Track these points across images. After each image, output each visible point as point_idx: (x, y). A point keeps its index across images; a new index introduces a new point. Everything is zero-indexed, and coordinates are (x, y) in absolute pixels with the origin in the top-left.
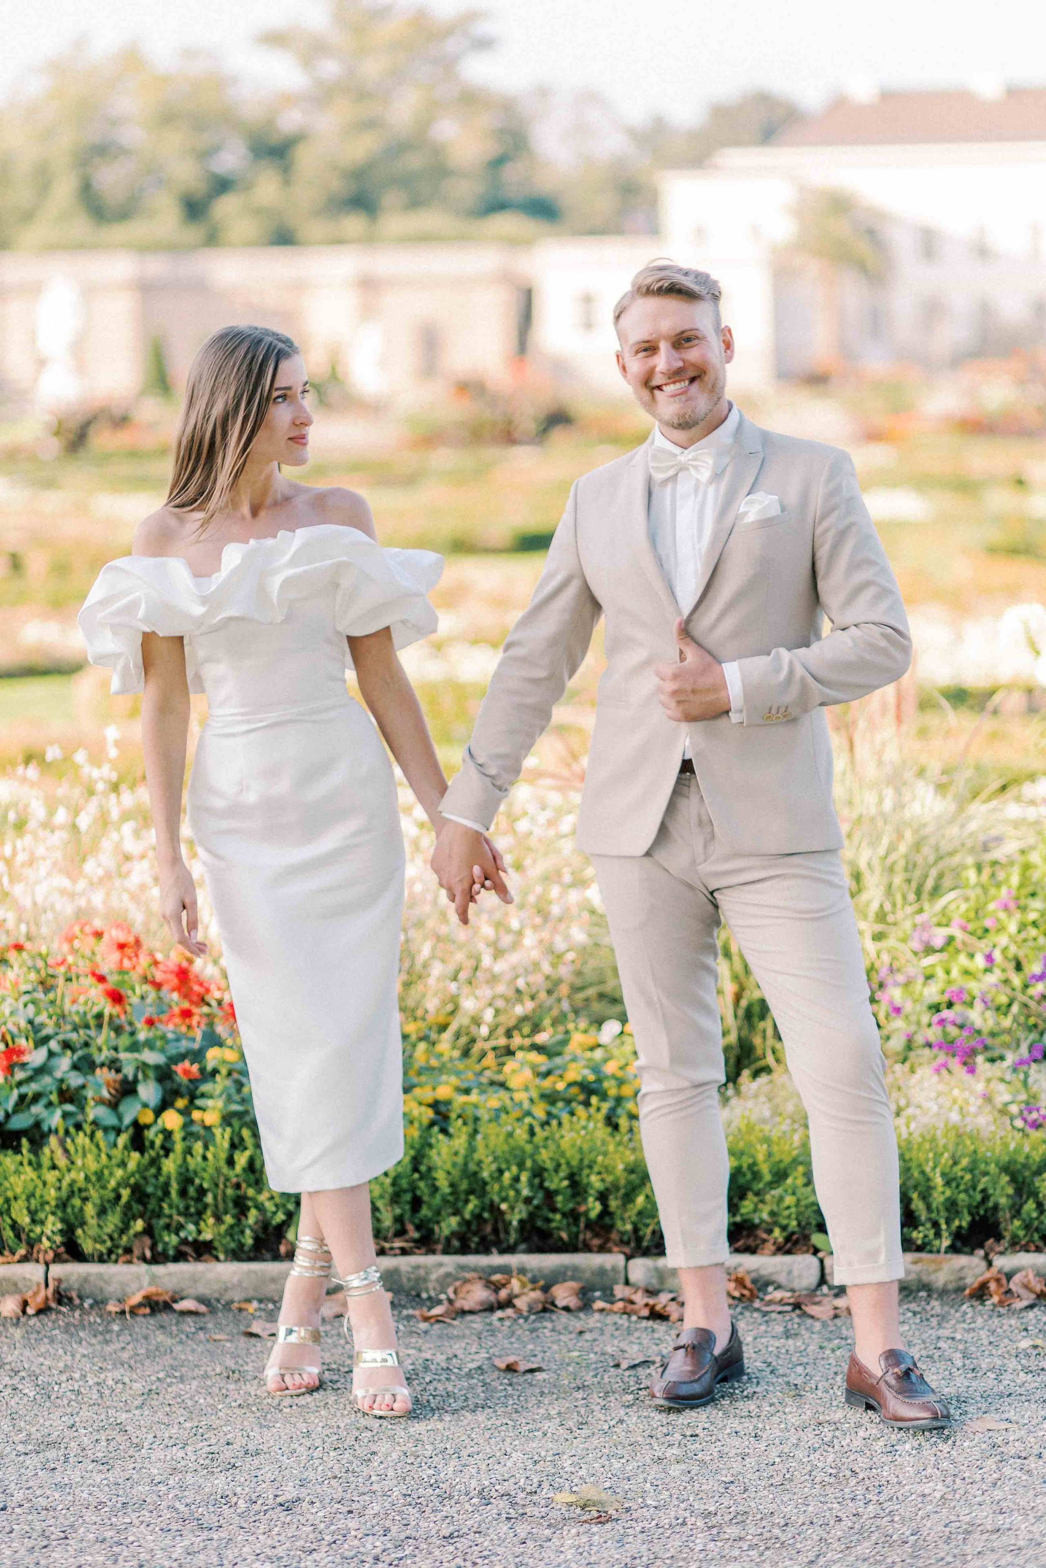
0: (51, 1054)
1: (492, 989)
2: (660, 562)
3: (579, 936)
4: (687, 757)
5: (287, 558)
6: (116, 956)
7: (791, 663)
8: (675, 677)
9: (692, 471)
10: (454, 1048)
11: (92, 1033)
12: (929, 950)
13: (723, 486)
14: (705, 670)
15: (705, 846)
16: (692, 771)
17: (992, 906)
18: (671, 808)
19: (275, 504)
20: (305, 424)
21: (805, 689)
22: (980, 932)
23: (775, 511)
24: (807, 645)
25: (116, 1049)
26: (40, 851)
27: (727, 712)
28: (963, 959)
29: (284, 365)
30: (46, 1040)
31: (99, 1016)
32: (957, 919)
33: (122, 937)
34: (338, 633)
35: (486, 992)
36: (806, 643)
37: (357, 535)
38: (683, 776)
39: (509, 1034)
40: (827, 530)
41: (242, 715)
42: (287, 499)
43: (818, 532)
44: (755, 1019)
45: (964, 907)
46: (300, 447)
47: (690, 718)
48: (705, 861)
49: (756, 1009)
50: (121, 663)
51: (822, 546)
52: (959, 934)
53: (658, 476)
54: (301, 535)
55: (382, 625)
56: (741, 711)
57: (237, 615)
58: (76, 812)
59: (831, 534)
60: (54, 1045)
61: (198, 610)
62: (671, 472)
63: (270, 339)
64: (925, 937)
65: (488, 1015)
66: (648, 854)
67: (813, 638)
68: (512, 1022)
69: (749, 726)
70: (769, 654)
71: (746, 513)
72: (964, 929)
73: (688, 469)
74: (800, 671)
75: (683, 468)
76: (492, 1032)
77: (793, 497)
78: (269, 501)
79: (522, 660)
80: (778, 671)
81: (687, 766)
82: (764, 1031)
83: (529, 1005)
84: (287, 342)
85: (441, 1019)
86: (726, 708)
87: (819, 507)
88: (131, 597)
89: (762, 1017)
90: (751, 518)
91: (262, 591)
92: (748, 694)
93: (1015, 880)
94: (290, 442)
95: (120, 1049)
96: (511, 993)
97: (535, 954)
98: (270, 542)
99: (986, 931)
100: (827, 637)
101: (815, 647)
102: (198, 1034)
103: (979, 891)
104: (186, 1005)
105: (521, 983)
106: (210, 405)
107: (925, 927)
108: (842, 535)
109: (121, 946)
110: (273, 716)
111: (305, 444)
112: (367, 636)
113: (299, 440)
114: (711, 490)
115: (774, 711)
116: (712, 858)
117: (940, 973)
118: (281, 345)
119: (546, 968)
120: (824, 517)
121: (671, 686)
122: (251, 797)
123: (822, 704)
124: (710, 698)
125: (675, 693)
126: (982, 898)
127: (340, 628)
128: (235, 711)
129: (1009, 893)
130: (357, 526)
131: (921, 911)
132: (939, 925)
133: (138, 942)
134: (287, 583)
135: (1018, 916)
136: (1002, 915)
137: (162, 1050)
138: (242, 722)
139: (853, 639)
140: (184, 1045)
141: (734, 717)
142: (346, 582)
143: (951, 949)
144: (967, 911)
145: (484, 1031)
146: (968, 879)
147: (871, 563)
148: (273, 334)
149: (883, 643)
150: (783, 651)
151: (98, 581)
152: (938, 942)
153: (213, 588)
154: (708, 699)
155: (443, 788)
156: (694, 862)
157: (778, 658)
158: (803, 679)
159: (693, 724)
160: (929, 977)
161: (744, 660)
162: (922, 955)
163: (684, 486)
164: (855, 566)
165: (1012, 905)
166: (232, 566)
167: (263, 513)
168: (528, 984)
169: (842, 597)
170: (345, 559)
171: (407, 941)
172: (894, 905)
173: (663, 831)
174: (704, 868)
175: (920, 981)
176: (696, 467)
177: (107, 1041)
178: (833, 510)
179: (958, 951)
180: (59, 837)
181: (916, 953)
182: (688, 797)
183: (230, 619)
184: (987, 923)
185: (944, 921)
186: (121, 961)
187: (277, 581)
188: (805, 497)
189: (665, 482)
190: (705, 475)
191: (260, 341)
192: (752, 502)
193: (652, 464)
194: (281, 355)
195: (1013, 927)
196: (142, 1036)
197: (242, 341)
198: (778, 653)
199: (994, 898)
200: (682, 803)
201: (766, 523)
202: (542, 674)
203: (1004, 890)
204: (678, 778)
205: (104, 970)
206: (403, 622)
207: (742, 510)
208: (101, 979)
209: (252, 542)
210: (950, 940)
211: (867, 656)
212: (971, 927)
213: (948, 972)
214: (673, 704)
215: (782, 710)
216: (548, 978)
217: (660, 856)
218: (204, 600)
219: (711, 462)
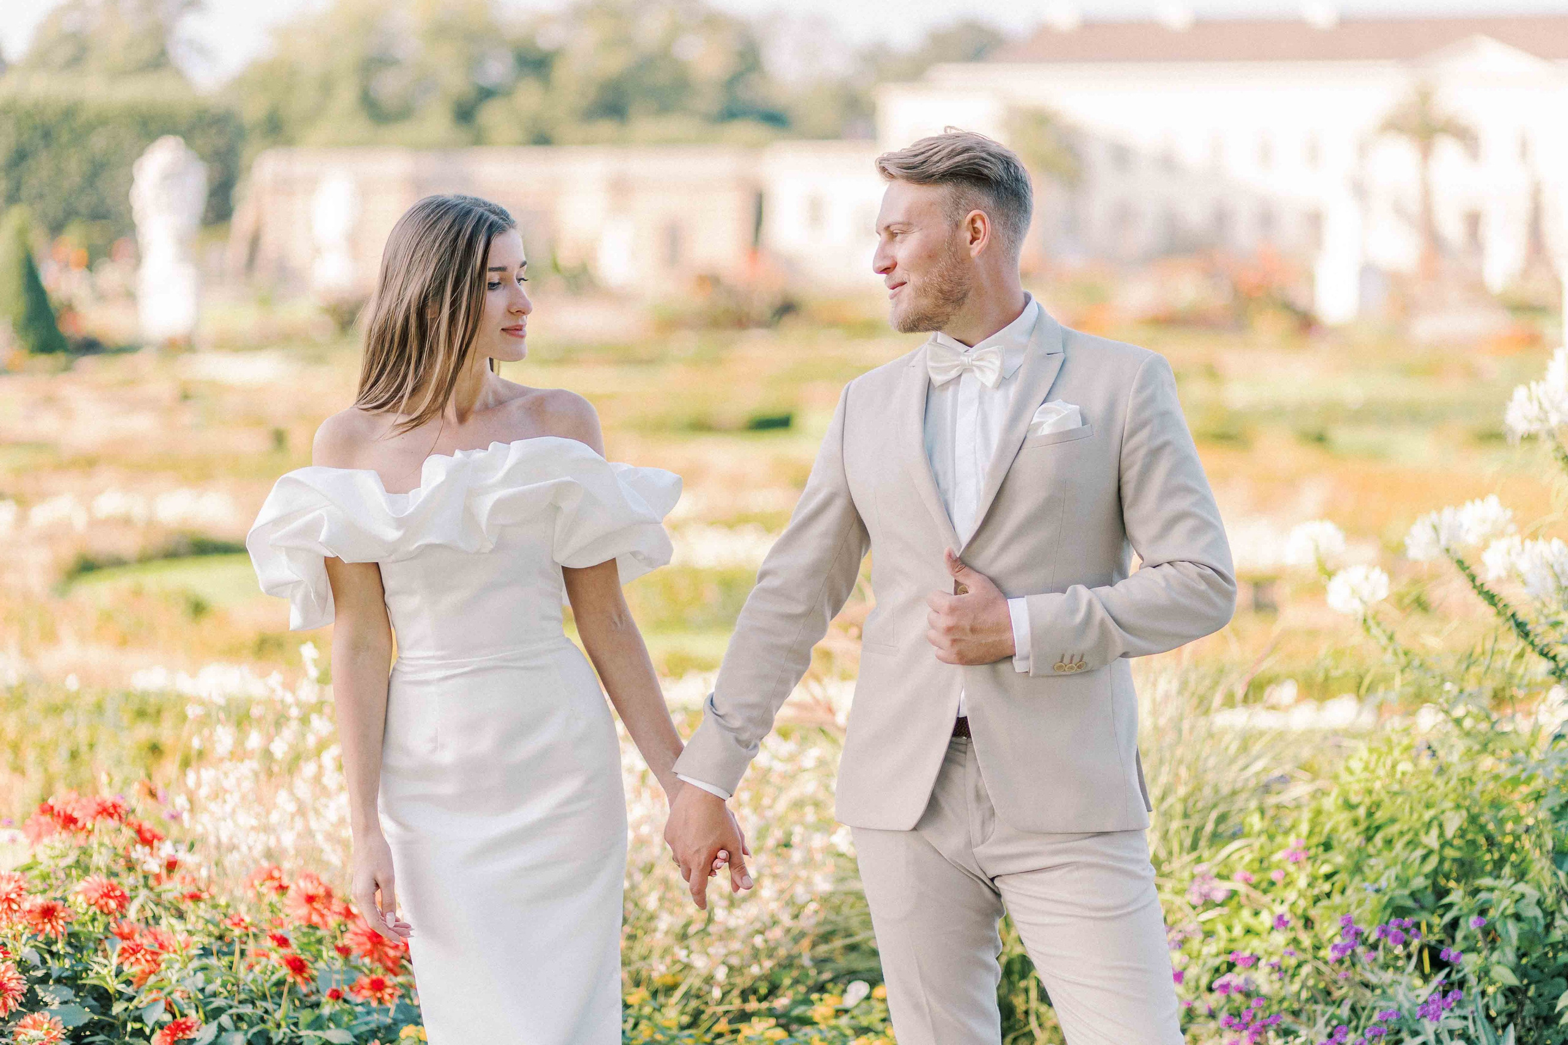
0: (221, 1029)
1: (725, 946)
2: (936, 482)
3: (823, 884)
4: (961, 716)
5: (501, 474)
6: (304, 910)
7: (1090, 604)
8: (952, 610)
9: (978, 374)
10: (682, 1013)
11: (270, 1006)
12: (1208, 903)
13: (1013, 390)
14: (987, 605)
15: (983, 823)
16: (968, 735)
17: (1278, 856)
18: (943, 777)
19: (486, 408)
20: (521, 312)
21: (1104, 634)
22: (1264, 885)
23: (1075, 423)
24: (1111, 583)
25: (296, 1024)
26: (229, 783)
27: (1010, 658)
28: (1246, 914)
29: (497, 242)
30: (218, 1012)
31: (280, 983)
32: (1240, 870)
33: (310, 889)
34: (555, 563)
35: (718, 950)
36: (1108, 581)
37: (580, 449)
38: (958, 740)
39: (744, 996)
40: (1135, 450)
41: (442, 658)
42: (500, 403)
43: (1125, 451)
44: (1016, 977)
45: (1248, 857)
46: (519, 339)
47: (965, 660)
48: (983, 843)
49: (1017, 967)
50: (299, 595)
51: (1130, 467)
52: (1242, 888)
53: (938, 379)
54: (517, 449)
55: (606, 557)
56: (1027, 658)
57: (438, 542)
58: (270, 739)
59: (1142, 452)
60: (225, 1019)
61: (392, 534)
62: (953, 373)
63: (481, 210)
64: (1205, 888)
65: (721, 974)
66: (915, 829)
67: (1116, 576)
68: (748, 983)
69: (1036, 676)
70: (1064, 591)
71: (1040, 424)
72: (1247, 881)
73: (973, 371)
74: (1100, 613)
75: (966, 369)
76: (725, 995)
77: (1097, 408)
78: (477, 405)
79: (775, 592)
80: (1074, 611)
81: (961, 728)
82: (1026, 991)
83: (768, 964)
84: (502, 214)
85: (669, 980)
86: (1008, 653)
87: (1128, 420)
88: (309, 517)
89: (1024, 976)
90: (1046, 430)
91: (469, 515)
92: (1036, 638)
93: (1304, 828)
94: (504, 333)
95: (301, 1025)
96: (748, 952)
97: (774, 906)
98: (478, 455)
99: (1272, 884)
100: (1135, 575)
101: (1120, 585)
102: (392, 1005)
103: (1264, 838)
104: (379, 973)
105: (758, 941)
106: (403, 288)
107: (1204, 877)
108: (1155, 453)
109: (310, 899)
110: (475, 661)
111: (522, 337)
112: (592, 568)
113: (515, 331)
114: (998, 395)
115: (1067, 660)
116: (991, 840)
117: (1220, 929)
118: (493, 217)
119: (786, 920)
120: (1133, 433)
121: (944, 621)
122: (446, 757)
123: (1125, 655)
124: (992, 639)
125: (949, 630)
126: (1268, 847)
127: (557, 559)
128: (431, 653)
129: (1298, 842)
130: (582, 440)
131: (1199, 860)
132: (1220, 876)
133: (329, 895)
134: (500, 506)
135: (1309, 868)
136: (1291, 868)
137: (349, 1028)
138: (439, 667)
139: (1165, 577)
140: (376, 1019)
141: (1019, 665)
142: (567, 506)
143: (1234, 902)
144: (1252, 861)
145: (717, 993)
146: (1251, 826)
147: (1188, 490)
148: (485, 204)
149: (1203, 586)
150: (1082, 590)
151: (272, 495)
152: (1219, 896)
153: (411, 510)
154: (990, 640)
155: (677, 750)
156: (969, 844)
157: (1075, 597)
158: (1102, 623)
159: (969, 667)
160: (1209, 934)
161: (1035, 598)
162: (1200, 909)
163: (968, 390)
164: (1169, 493)
165: (1303, 857)
166: (434, 484)
167: (471, 419)
168: (766, 941)
169: (1153, 528)
170: (569, 478)
171: (633, 887)
172: (1170, 853)
173: (933, 807)
174: (981, 851)
175: (1199, 937)
176: (979, 368)
177: (287, 1017)
178: (1143, 425)
179: (1240, 906)
180: (248, 767)
181: (1194, 908)
182: (964, 766)
183: (431, 547)
184: (1273, 875)
185: (1225, 872)
186: (310, 915)
187: (487, 503)
188: (1112, 406)
189: (946, 385)
190: (990, 378)
191: (468, 212)
192: (1045, 412)
193: (930, 364)
194: (494, 229)
195: (1302, 882)
196: (326, 1010)
197: (445, 213)
198: (1075, 592)
199: (1280, 848)
200: (957, 773)
201: (1064, 437)
202: (799, 609)
203: (1292, 839)
204: (951, 742)
205: (288, 931)
206: (634, 554)
207: (1035, 420)
208: (283, 942)
209: (458, 454)
210: (1232, 894)
211: (1183, 600)
212: (1255, 879)
213: (1229, 929)
214: (946, 641)
215: (1076, 660)
216: (788, 931)
217: (927, 833)
218: (400, 523)
219: (998, 363)
